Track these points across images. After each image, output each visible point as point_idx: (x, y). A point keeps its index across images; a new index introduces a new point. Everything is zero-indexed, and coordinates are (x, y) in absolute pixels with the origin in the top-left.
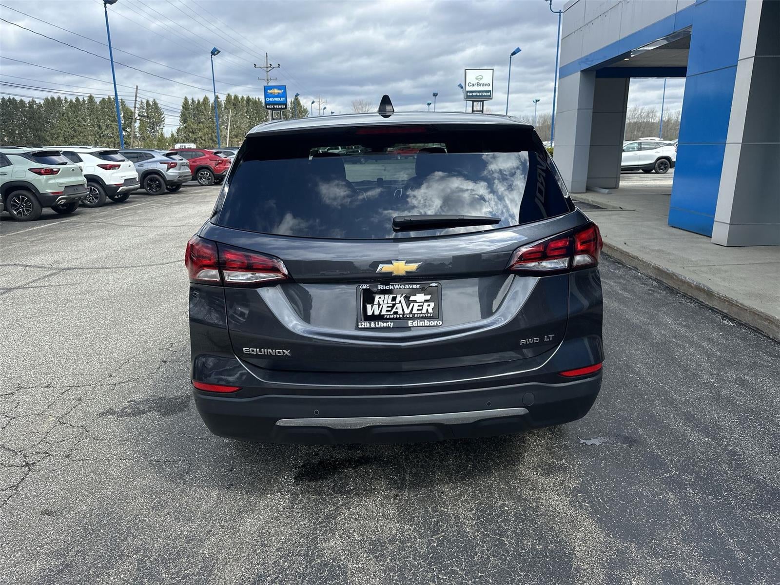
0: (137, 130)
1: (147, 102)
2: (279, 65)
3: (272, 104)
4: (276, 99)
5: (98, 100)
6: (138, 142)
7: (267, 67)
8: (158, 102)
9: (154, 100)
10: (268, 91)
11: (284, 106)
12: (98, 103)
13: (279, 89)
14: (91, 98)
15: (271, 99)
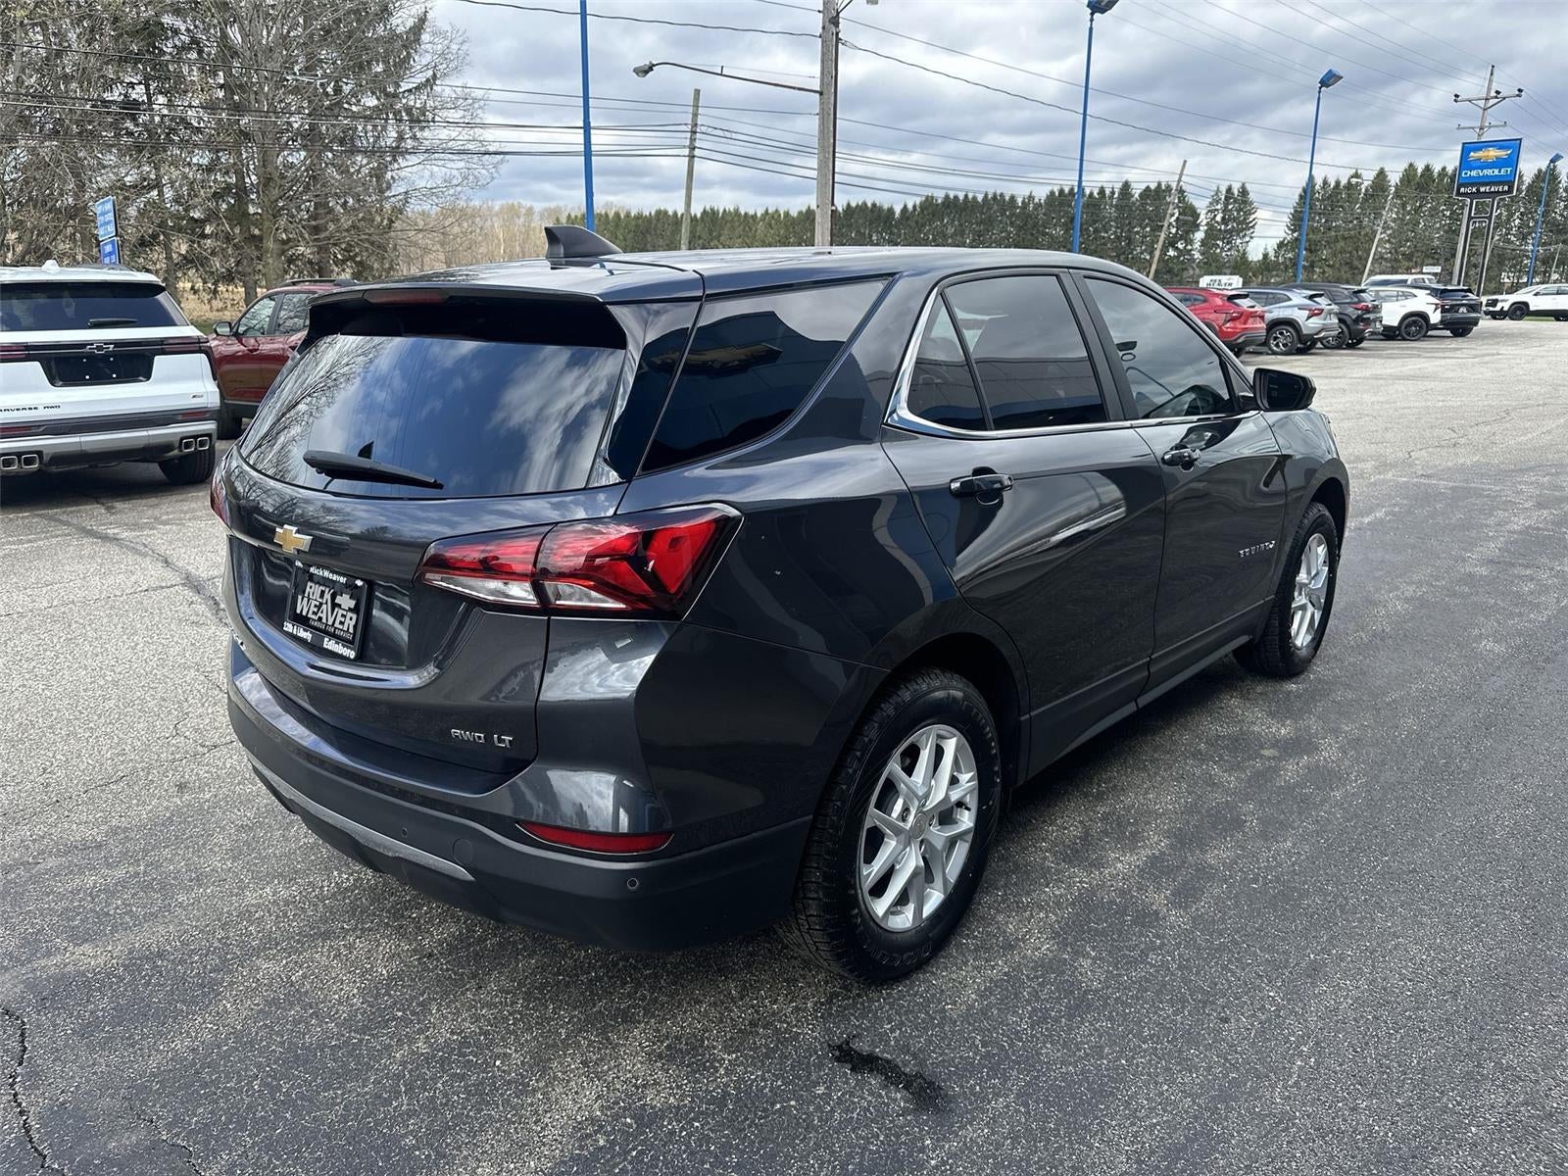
0: (1197, 245)
1: (1229, 190)
2: (1520, 90)
3: (1472, 185)
4: (1488, 172)
5: (1136, 191)
6: (1194, 269)
7: (1487, 99)
8: (1248, 187)
9: (1243, 185)
10: (1472, 154)
11: (1506, 188)
12: (1137, 196)
13: (1501, 148)
14: (1126, 186)
15: (1474, 173)
